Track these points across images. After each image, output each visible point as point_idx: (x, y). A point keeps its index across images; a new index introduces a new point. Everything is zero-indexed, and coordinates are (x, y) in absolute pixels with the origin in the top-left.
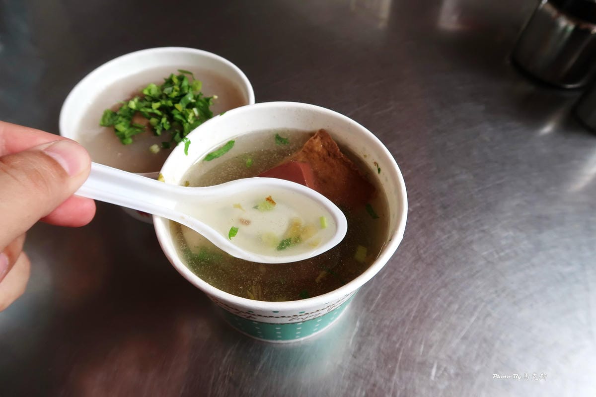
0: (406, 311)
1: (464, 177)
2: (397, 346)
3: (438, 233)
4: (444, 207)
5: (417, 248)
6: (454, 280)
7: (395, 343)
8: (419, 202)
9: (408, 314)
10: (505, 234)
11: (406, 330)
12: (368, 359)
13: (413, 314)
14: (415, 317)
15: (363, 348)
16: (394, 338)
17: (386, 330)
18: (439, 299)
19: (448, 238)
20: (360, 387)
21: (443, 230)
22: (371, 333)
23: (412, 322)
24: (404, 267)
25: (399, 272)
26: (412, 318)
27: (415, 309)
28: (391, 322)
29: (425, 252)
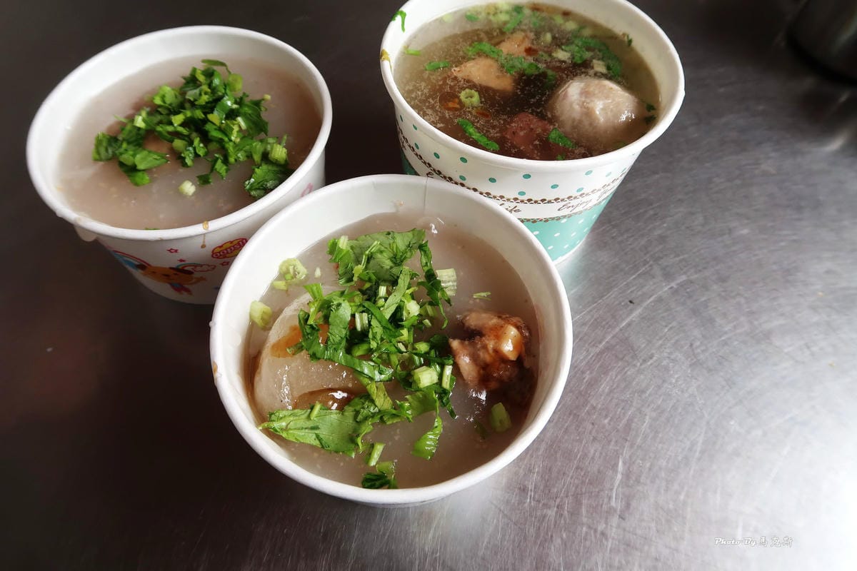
0: (688, 444)
1: (745, 231)
2: (682, 497)
3: (719, 321)
4: (722, 280)
5: (691, 345)
6: (750, 392)
7: (678, 493)
8: (685, 273)
9: (690, 449)
10: (815, 319)
11: (692, 472)
12: (643, 520)
13: (699, 448)
14: (702, 452)
15: (634, 503)
16: (676, 487)
17: (663, 474)
18: (732, 423)
19: (735, 327)
20: (637, 564)
21: (725, 315)
22: (642, 479)
23: (699, 459)
24: (676, 376)
25: (671, 384)
26: (697, 454)
27: (701, 440)
28: (667, 462)
29: (703, 351)
